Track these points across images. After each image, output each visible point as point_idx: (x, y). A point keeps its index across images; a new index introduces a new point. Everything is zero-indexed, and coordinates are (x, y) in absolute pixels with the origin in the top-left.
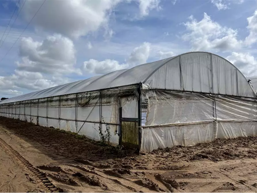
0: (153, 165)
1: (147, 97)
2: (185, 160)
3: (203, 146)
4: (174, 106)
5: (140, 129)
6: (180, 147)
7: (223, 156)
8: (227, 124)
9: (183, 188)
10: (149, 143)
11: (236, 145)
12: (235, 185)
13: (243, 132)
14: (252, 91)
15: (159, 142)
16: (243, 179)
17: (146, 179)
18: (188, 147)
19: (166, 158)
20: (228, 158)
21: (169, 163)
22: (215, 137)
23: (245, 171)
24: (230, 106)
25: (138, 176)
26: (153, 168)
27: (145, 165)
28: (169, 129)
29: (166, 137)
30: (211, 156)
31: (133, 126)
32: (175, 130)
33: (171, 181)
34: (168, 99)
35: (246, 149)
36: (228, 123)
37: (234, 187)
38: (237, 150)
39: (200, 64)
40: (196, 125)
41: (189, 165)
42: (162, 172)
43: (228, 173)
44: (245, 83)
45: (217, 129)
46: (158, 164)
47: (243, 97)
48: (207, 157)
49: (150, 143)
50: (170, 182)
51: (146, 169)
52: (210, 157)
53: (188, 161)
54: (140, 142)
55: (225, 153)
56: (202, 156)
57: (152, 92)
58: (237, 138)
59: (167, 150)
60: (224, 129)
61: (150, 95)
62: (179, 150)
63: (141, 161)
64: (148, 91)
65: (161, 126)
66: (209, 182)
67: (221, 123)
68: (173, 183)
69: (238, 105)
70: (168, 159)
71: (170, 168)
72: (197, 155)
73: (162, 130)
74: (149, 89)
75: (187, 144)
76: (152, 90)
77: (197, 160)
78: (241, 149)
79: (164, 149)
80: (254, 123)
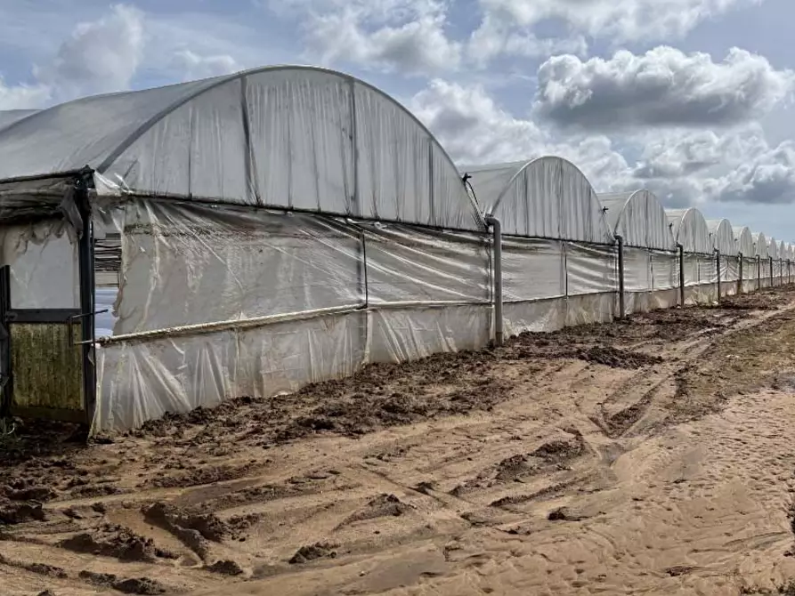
0: (141, 475)
1: (118, 226)
2: (258, 444)
3: (323, 393)
4: (225, 260)
5: (91, 350)
6: (247, 400)
7: (379, 415)
8: (399, 315)
9: (243, 535)
10: (127, 400)
11: (423, 378)
12: (401, 501)
13: (447, 338)
14: (473, 210)
15: (167, 389)
16: (427, 478)
17: (107, 526)
18: (275, 399)
19: (192, 444)
20: (394, 421)
21: (200, 460)
22: (363, 358)
23: (437, 454)
24: (411, 259)
25: (75, 521)
26: (138, 486)
27: (110, 478)
28: (208, 344)
29: (193, 373)
30: (343, 419)
31: (59, 341)
32: (227, 345)
33: (200, 518)
34: (201, 232)
35: (449, 389)
36: (403, 312)
37: (399, 505)
38: (424, 393)
39: (314, 110)
40: (304, 324)
41: (271, 459)
42: (170, 496)
43: (387, 468)
44: (453, 184)
45: (370, 335)
46: (160, 467)
47: (447, 229)
48: (329, 426)
49: (132, 398)
50: (198, 523)
51: (110, 491)
52: (339, 426)
53: (268, 445)
54: (91, 399)
55: (387, 408)
56: (315, 423)
57: (137, 206)
58: (428, 358)
59: (196, 417)
60: (390, 331)
61: (131, 220)
62: (241, 413)
63: (96, 467)
64: (121, 203)
65: (176, 335)
66: (329, 501)
67: (382, 314)
68: (209, 523)
69: (434, 253)
70: (200, 446)
71: (203, 475)
72: (300, 424)
73: (180, 349)
74: (123, 194)
75: (270, 389)
76: (135, 199)
77: (298, 439)
78: (435, 390)
79: (187, 416)
80: (476, 309)
